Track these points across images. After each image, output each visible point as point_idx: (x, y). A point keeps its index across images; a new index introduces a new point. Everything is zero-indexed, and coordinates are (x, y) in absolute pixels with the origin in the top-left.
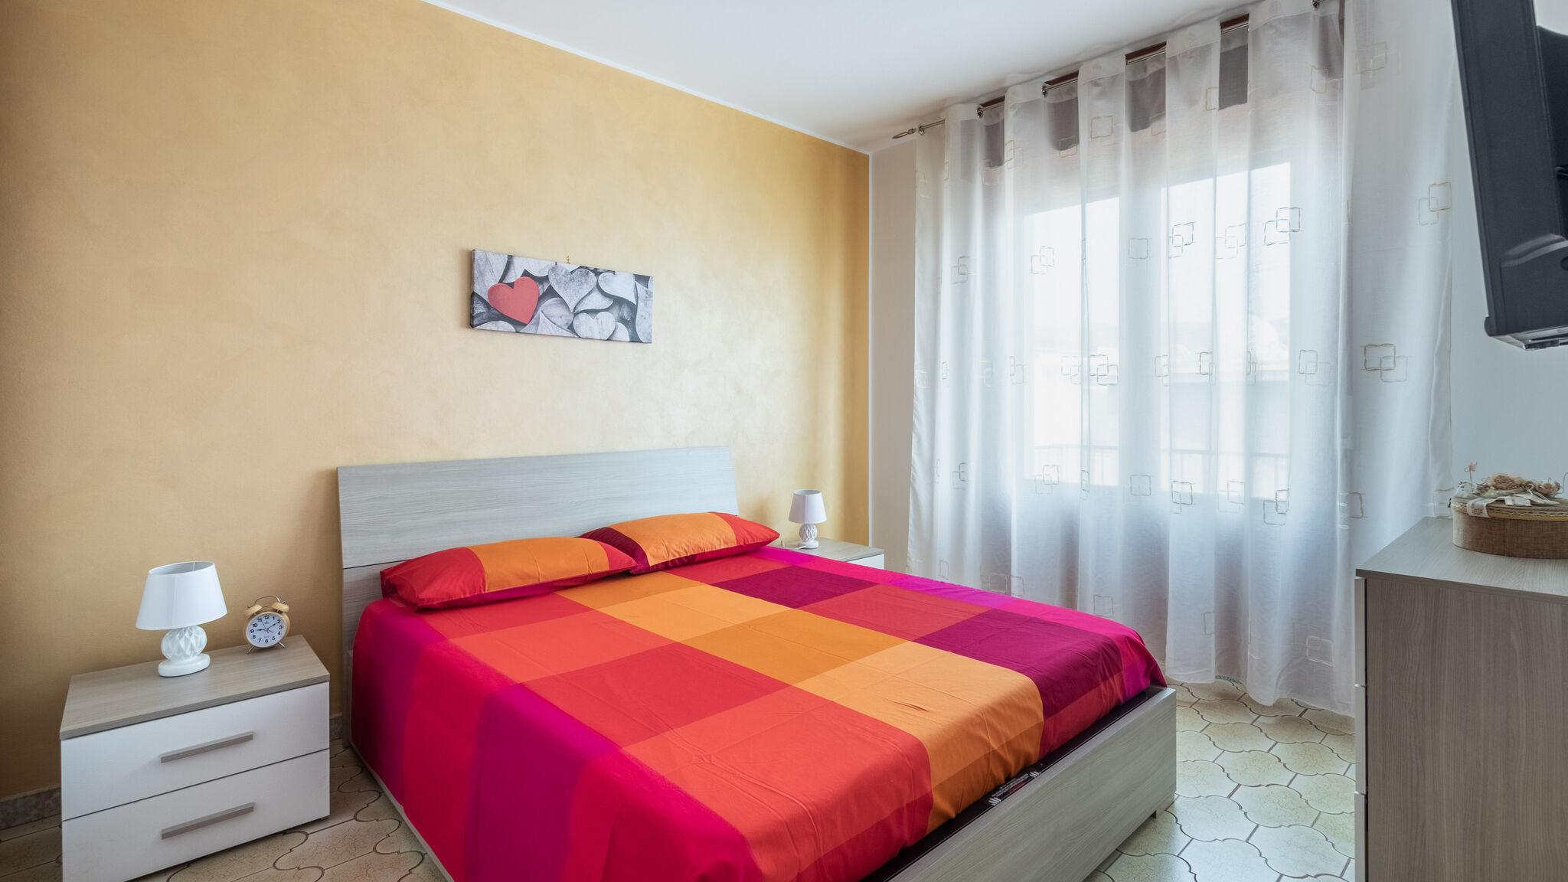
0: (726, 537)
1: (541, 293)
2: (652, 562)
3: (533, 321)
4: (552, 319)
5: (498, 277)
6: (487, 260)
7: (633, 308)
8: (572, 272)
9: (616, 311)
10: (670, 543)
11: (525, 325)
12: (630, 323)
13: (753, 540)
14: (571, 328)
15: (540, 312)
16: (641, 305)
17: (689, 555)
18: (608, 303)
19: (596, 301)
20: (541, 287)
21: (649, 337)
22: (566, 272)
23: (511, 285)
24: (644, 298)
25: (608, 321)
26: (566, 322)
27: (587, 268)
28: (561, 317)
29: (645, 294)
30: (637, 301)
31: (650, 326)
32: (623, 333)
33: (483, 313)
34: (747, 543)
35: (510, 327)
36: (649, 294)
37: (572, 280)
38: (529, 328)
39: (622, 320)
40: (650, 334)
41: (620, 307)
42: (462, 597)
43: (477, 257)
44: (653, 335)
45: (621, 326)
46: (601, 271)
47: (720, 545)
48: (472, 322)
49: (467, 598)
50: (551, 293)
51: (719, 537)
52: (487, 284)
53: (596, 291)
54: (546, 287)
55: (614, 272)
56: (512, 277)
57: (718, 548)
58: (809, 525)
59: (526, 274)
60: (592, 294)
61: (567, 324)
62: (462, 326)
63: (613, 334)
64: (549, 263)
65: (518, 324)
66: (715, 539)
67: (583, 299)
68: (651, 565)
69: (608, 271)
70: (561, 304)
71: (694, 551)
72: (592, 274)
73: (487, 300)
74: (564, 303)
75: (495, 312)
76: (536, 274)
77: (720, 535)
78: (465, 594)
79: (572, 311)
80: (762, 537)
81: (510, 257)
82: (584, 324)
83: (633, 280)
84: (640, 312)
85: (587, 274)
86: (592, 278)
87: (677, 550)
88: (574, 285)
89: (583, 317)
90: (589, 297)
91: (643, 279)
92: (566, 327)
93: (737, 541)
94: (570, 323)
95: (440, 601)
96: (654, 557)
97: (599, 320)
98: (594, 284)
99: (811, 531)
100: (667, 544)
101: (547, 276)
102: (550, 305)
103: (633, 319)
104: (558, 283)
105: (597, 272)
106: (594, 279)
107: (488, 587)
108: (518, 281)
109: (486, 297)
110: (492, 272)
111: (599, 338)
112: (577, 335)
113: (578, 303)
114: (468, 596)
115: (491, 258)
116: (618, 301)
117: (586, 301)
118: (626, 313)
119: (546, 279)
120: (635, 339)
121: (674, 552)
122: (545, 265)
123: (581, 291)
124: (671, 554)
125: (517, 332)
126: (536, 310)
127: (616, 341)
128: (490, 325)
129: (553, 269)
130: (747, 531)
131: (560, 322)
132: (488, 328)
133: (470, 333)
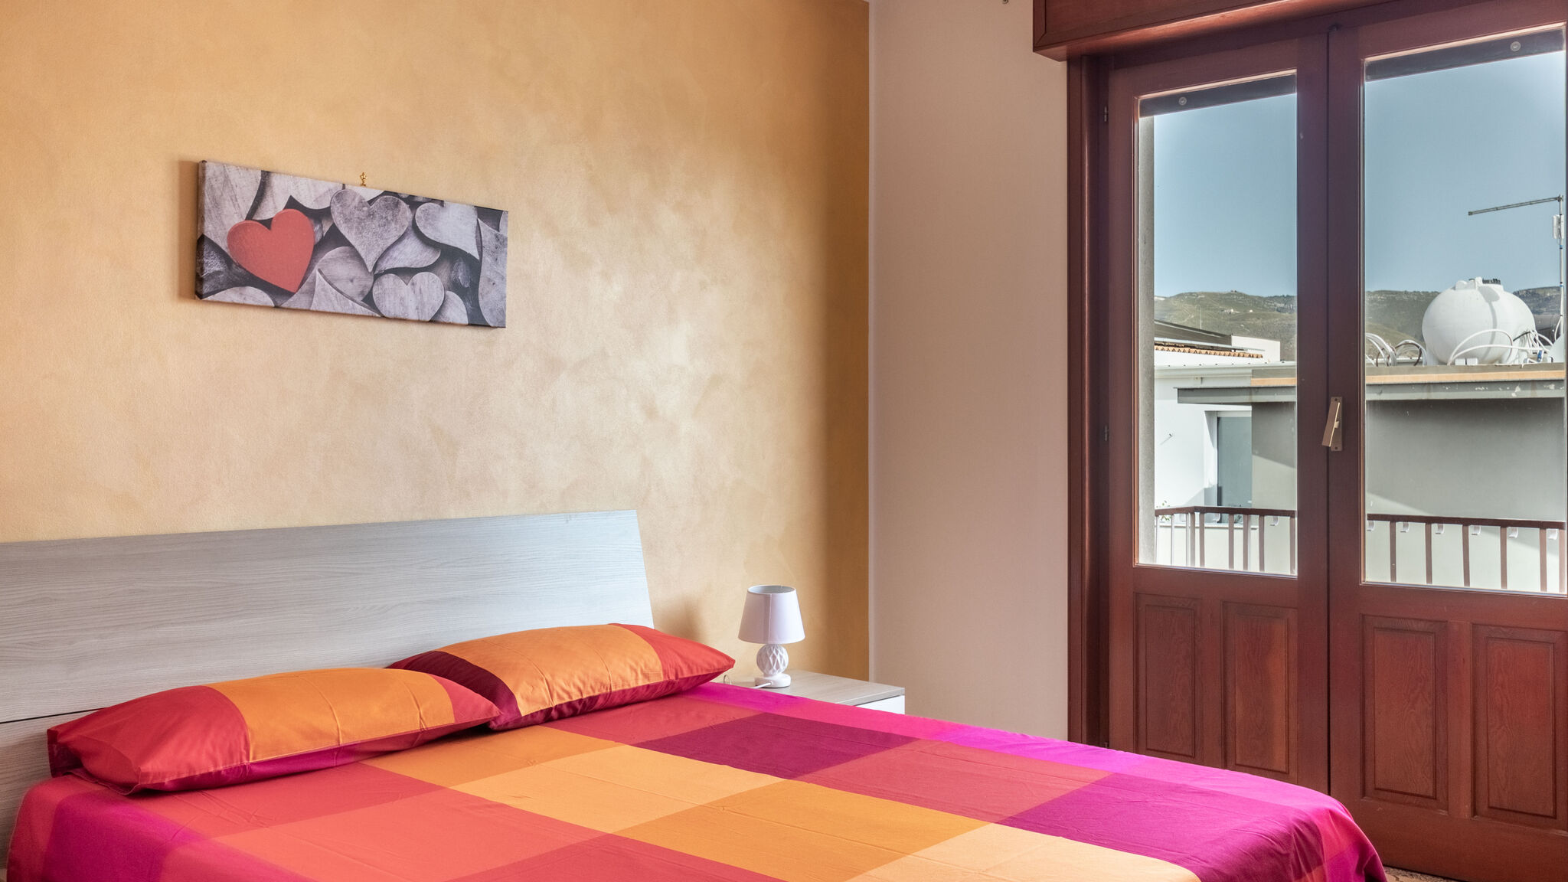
0: (646, 666)
1: (318, 237)
2: (525, 709)
3: (305, 287)
4: (337, 285)
5: (246, 206)
6: (227, 179)
7: (474, 266)
8: (371, 202)
9: (444, 270)
10: (553, 676)
11: (290, 294)
12: (469, 292)
13: (690, 669)
14: (368, 300)
15: (315, 271)
16: (487, 259)
17: (585, 696)
18: (429, 257)
19: (411, 253)
20: (317, 228)
21: (501, 318)
22: (361, 202)
23: (267, 223)
24: (493, 248)
25: (431, 288)
26: (360, 289)
27: (396, 194)
28: (352, 281)
29: (494, 243)
30: (481, 254)
31: (503, 298)
32: (457, 310)
33: (218, 273)
34: (680, 676)
35: (266, 299)
36: (501, 242)
37: (371, 215)
38: (298, 300)
39: (454, 286)
40: (503, 312)
41: (452, 263)
42: (212, 770)
43: (209, 173)
44: (507, 313)
45: (454, 297)
46: (420, 200)
47: (637, 679)
48: (197, 287)
49: (220, 772)
50: (335, 238)
51: (633, 664)
52: (226, 223)
53: (412, 234)
54: (326, 228)
55: (442, 203)
56: (268, 211)
57: (633, 685)
58: (774, 645)
59: (292, 203)
60: (405, 241)
61: (362, 293)
62: (182, 295)
63: (439, 312)
64: (332, 185)
65: (279, 294)
66: (628, 670)
67: (389, 249)
68: (523, 713)
69: (433, 200)
70: (352, 257)
71: (594, 691)
72: (404, 206)
73: (227, 251)
74: (356, 256)
75: (240, 270)
76: (309, 203)
77: (637, 664)
78: (216, 766)
79: (370, 270)
80: (706, 666)
81: (266, 175)
82: (393, 294)
83: (473, 218)
84: (486, 272)
85: (397, 205)
86: (404, 212)
87: (567, 688)
88: (374, 225)
89: (389, 281)
90: (400, 246)
91: (490, 216)
92: (359, 299)
93: (665, 673)
94: (367, 291)
95: (175, 778)
96: (528, 700)
97: (417, 289)
98: (407, 223)
99: (778, 658)
100: (549, 679)
101: (330, 207)
102: (334, 260)
103: (475, 285)
104: (347, 220)
105: (413, 202)
106: (409, 214)
107: (254, 753)
108: (279, 216)
109: (223, 245)
110: (234, 199)
111: (415, 317)
112: (379, 312)
113: (381, 257)
114: (221, 768)
115: (234, 176)
116: (449, 254)
117: (395, 253)
118: (461, 275)
119: (326, 213)
120: (477, 321)
121: (561, 692)
122: (325, 189)
123: (385, 234)
124: (555, 695)
125: (277, 307)
126: (310, 269)
127: (445, 324)
128: (230, 295)
129: (340, 196)
130: (681, 657)
131: (352, 289)
132: (228, 300)
133: (193, 310)
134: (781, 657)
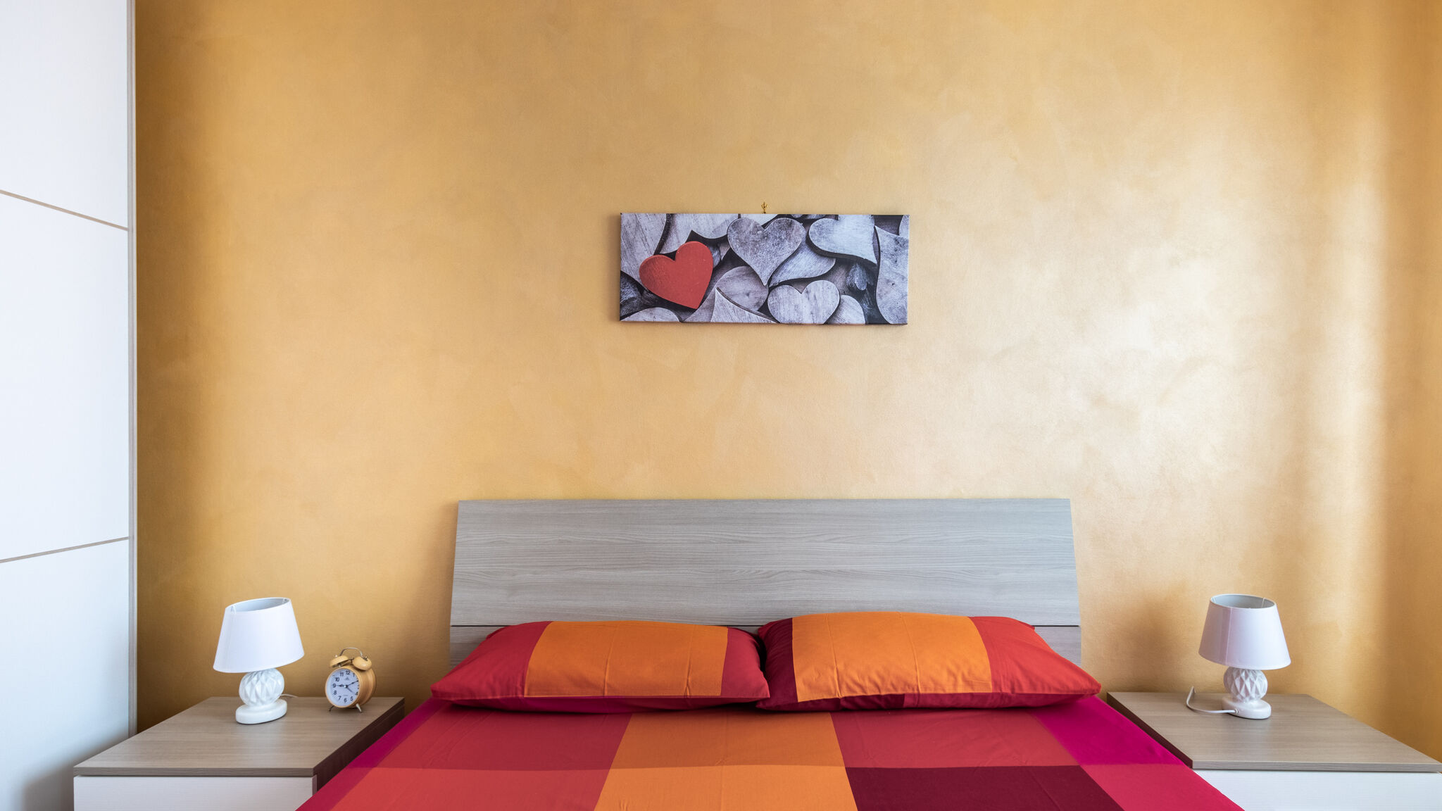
0: (969, 673)
1: (717, 262)
2: (803, 695)
3: (706, 304)
4: (734, 299)
5: (653, 246)
6: (638, 225)
7: (871, 270)
8: (765, 226)
9: (840, 277)
10: (845, 666)
11: (693, 311)
12: (866, 294)
13: (1032, 685)
14: (764, 309)
15: (715, 289)
16: (886, 262)
17: (883, 693)
18: (824, 266)
19: (806, 264)
20: (716, 254)
21: (901, 315)
22: (755, 226)
23: (672, 256)
24: (892, 251)
25: (826, 294)
26: (756, 301)
27: (789, 216)
28: (748, 295)
29: (893, 246)
30: (878, 259)
31: (904, 296)
32: (854, 311)
33: (633, 298)
34: (1017, 691)
35: (671, 316)
36: (901, 244)
37: (765, 237)
38: (699, 315)
39: (852, 291)
40: (903, 310)
41: (848, 270)
42: (490, 697)
43: (624, 222)
44: (908, 310)
45: (848, 299)
46: (815, 217)
47: (955, 685)
48: (624, 312)
49: (497, 700)
50: (732, 260)
51: (953, 668)
52: (638, 259)
53: (806, 248)
54: (724, 252)
55: (836, 217)
56: (673, 245)
57: (949, 690)
58: (1239, 671)
59: (694, 236)
60: (799, 255)
61: (757, 304)
62: (611, 319)
63: (835, 314)
64: (728, 216)
65: (683, 310)
66: (945, 674)
67: (783, 264)
68: (800, 700)
69: (827, 216)
70: (747, 275)
71: (895, 689)
72: (797, 224)
73: (639, 281)
74: (753, 274)
75: (650, 295)
76: (707, 234)
77: (958, 667)
78: (494, 694)
79: (765, 284)
81: (670, 217)
82: (789, 303)
83: (870, 226)
84: (884, 274)
85: (790, 225)
86: (798, 230)
87: (860, 681)
88: (768, 245)
89: (782, 292)
90: (794, 260)
91: (890, 222)
92: (755, 310)
93: (996, 683)
94: (762, 302)
95: (460, 698)
96: (810, 686)
97: (811, 296)
98: (800, 240)
99: (1248, 683)
100: (841, 667)
101: (727, 235)
102: (732, 279)
103: (872, 289)
104: (743, 244)
105: (806, 221)
106: (802, 231)
107: (529, 690)
108: (682, 248)
109: (636, 277)
110: (644, 240)
111: (810, 321)
112: (774, 319)
113: (776, 271)
114: (498, 697)
115: (644, 221)
116: (844, 262)
117: (789, 267)
118: (858, 278)
119: (724, 240)
120: (875, 319)
121: (851, 685)
122: (722, 221)
123: (779, 252)
124: (844, 687)
125: (682, 321)
126: (709, 288)
127: (841, 324)
128: (643, 316)
129: (735, 225)
130: (1021, 667)
131: (746, 301)
132: (641, 319)
133: (618, 329)
134: (1252, 683)
